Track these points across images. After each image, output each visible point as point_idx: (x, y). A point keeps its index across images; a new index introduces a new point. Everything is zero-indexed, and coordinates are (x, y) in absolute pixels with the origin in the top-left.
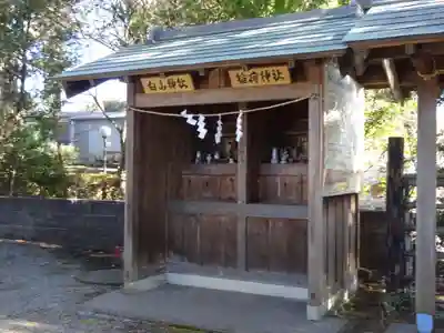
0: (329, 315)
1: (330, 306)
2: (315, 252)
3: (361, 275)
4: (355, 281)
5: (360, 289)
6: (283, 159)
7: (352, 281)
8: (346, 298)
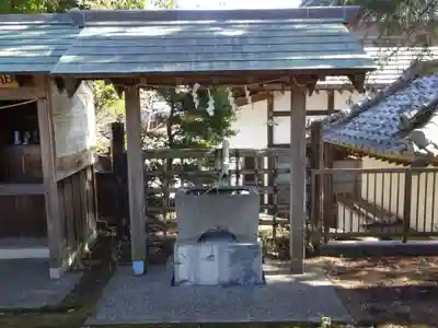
0: (71, 270)
1: (70, 262)
2: (53, 226)
3: (99, 226)
4: (95, 232)
5: (99, 236)
6: (26, 139)
7: (92, 232)
8: (86, 248)
